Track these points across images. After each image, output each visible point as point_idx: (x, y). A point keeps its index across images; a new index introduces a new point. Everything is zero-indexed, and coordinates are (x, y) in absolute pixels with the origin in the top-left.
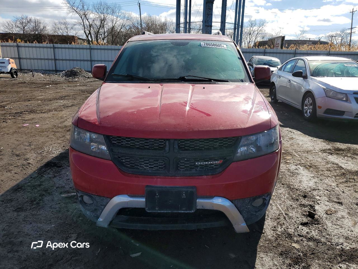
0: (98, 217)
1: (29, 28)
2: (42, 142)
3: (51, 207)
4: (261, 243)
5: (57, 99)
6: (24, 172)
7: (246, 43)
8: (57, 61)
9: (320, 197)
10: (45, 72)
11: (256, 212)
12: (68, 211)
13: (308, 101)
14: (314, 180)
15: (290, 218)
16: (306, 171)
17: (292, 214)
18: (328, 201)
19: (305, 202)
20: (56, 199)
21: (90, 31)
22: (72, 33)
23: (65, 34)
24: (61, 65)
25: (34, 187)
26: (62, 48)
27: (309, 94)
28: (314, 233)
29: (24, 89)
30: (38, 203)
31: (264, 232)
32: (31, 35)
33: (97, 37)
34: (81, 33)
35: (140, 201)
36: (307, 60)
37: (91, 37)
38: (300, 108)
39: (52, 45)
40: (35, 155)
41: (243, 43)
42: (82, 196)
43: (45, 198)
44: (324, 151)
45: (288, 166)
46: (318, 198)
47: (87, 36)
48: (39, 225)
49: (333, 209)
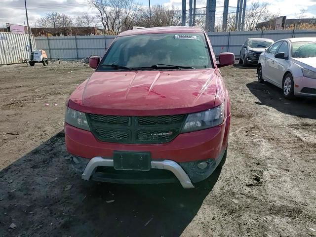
0: (83, 173)
1: (58, 23)
2: (58, 118)
3: (56, 166)
4: (208, 197)
5: (74, 83)
6: (42, 140)
7: (249, 25)
8: (79, 50)
9: (271, 164)
10: (69, 60)
11: (201, 173)
12: (68, 169)
13: (288, 80)
14: (272, 151)
15: (239, 180)
16: (268, 143)
17: (242, 177)
18: (277, 168)
19: (257, 168)
20: (61, 160)
21: (107, 22)
22: (92, 25)
23: (87, 26)
24: (82, 53)
25: (48, 151)
26: (82, 39)
27: (288, 74)
28: (255, 193)
29: (51, 75)
30: (47, 163)
31: (213, 190)
32: (60, 28)
33: (113, 27)
34: (100, 25)
35: (109, 162)
36: (290, 42)
37: (108, 27)
38: (281, 87)
39: (74, 37)
40: (51, 128)
41: (246, 25)
42: (72, 158)
43: (54, 160)
44: (291, 126)
45: (252, 139)
46: (270, 165)
47: (105, 27)
48: (47, 178)
49: (278, 174)
